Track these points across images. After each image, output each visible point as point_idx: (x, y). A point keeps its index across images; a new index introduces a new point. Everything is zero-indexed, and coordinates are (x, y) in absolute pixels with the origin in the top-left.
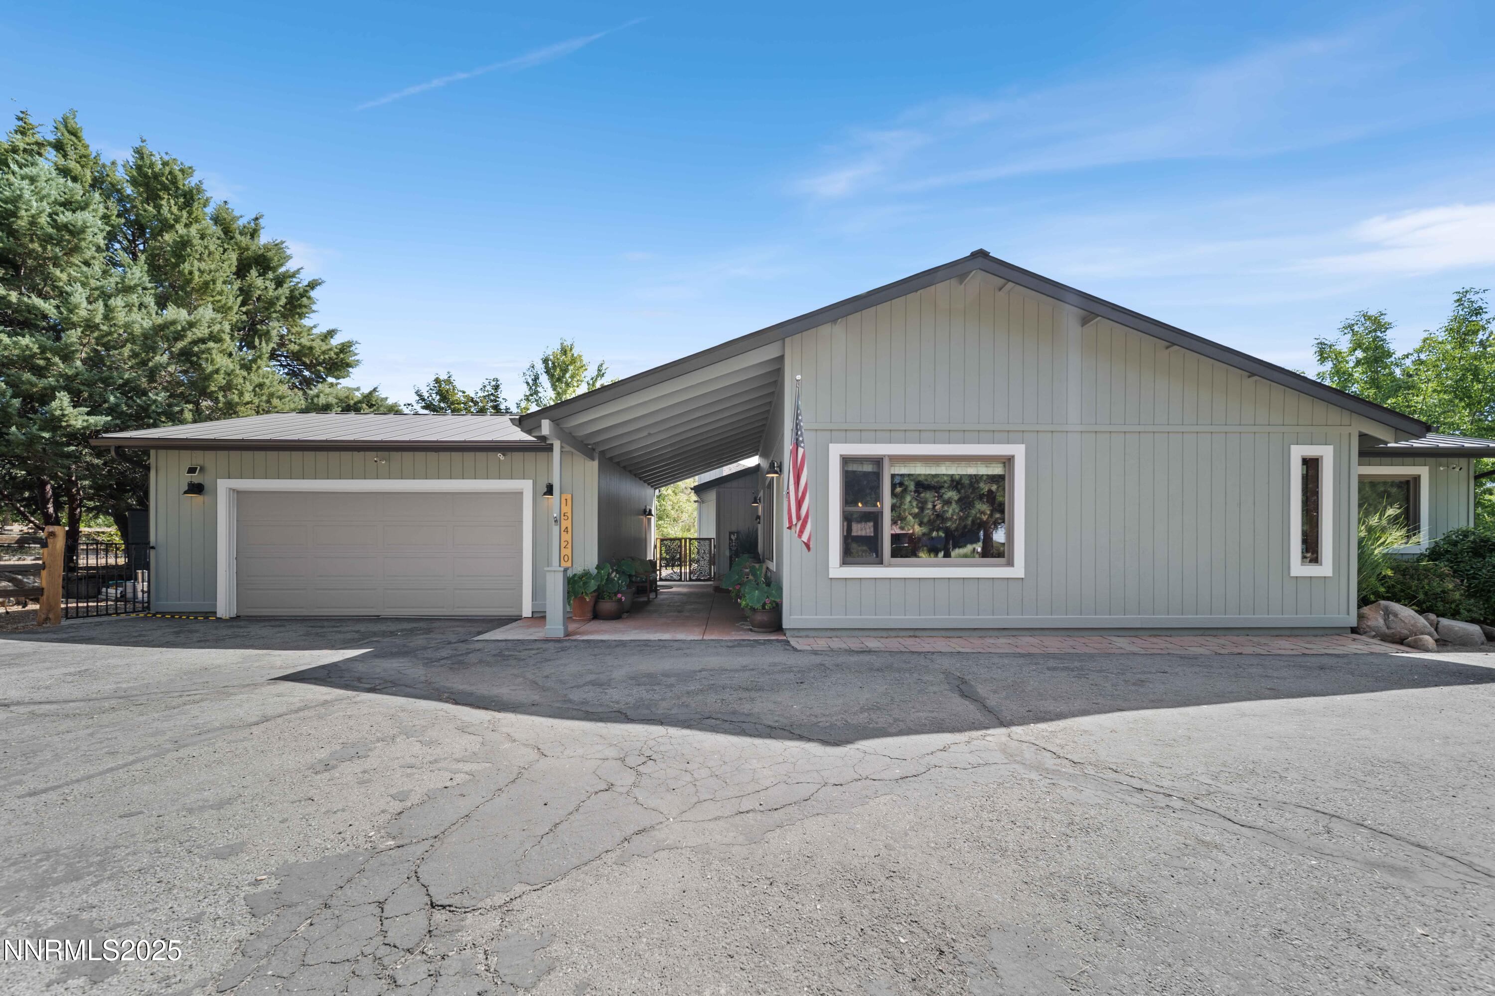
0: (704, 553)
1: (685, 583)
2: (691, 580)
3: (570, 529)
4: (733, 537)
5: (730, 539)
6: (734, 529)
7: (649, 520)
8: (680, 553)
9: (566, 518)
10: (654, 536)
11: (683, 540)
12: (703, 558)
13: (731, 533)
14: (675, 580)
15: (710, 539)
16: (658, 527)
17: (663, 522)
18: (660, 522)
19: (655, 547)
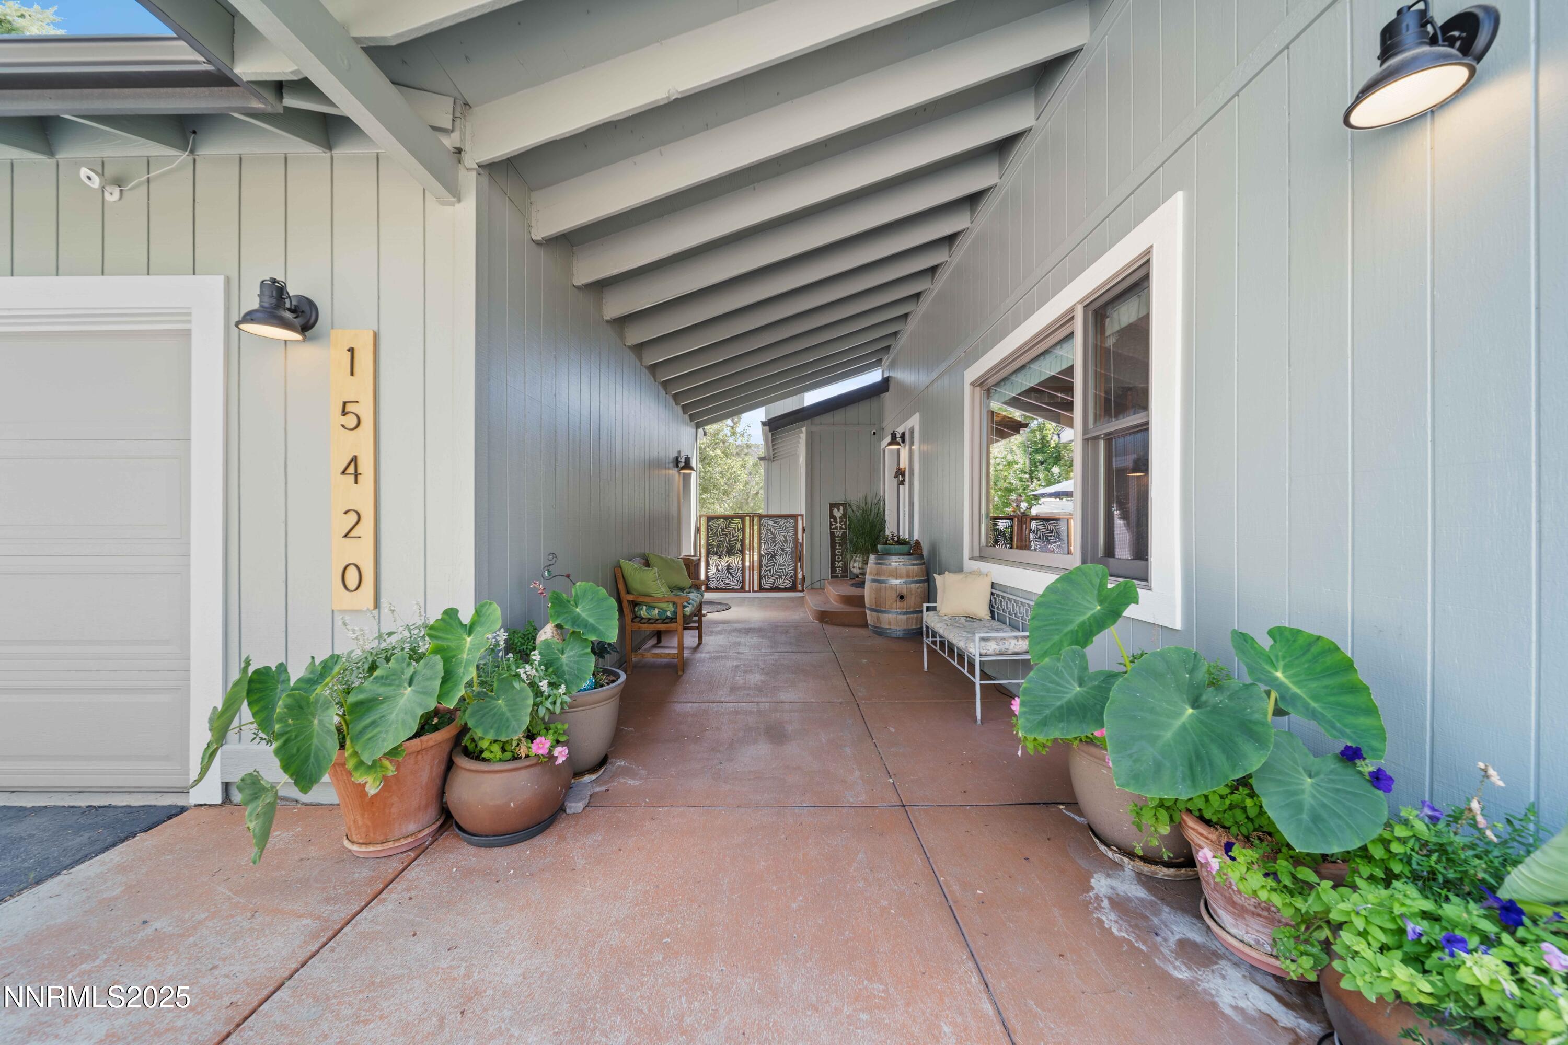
0: (786, 541)
1: (752, 595)
2: (761, 589)
3: (366, 466)
4: (838, 513)
5: (832, 516)
6: (838, 499)
7: (687, 478)
8: (743, 541)
9: (351, 421)
10: (694, 514)
11: (747, 518)
12: (783, 550)
13: (832, 506)
14: (733, 590)
15: (795, 517)
16: (702, 503)
17: (709, 496)
18: (705, 496)
19: (698, 530)
